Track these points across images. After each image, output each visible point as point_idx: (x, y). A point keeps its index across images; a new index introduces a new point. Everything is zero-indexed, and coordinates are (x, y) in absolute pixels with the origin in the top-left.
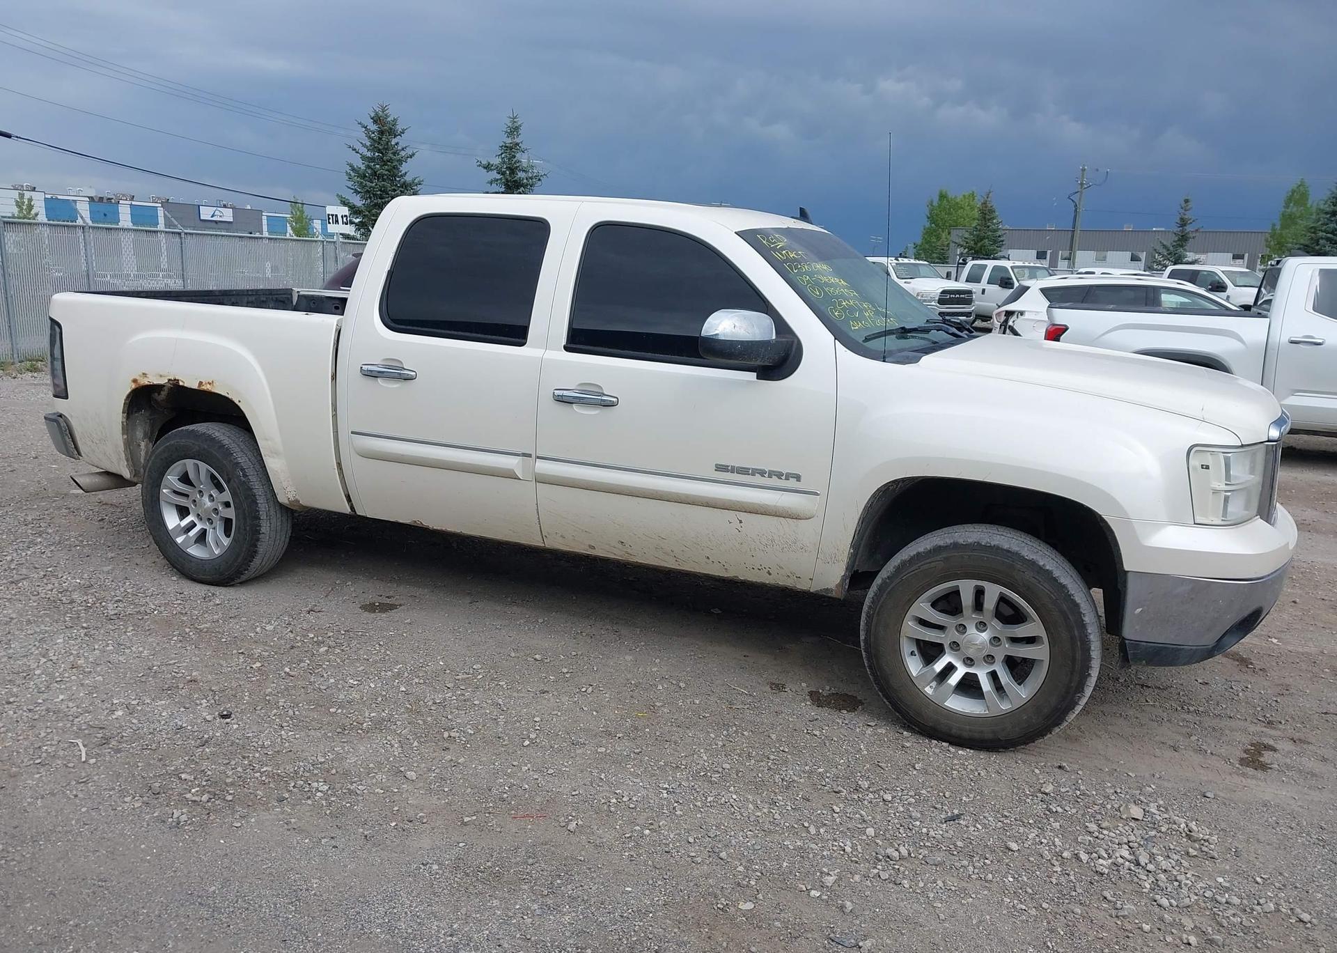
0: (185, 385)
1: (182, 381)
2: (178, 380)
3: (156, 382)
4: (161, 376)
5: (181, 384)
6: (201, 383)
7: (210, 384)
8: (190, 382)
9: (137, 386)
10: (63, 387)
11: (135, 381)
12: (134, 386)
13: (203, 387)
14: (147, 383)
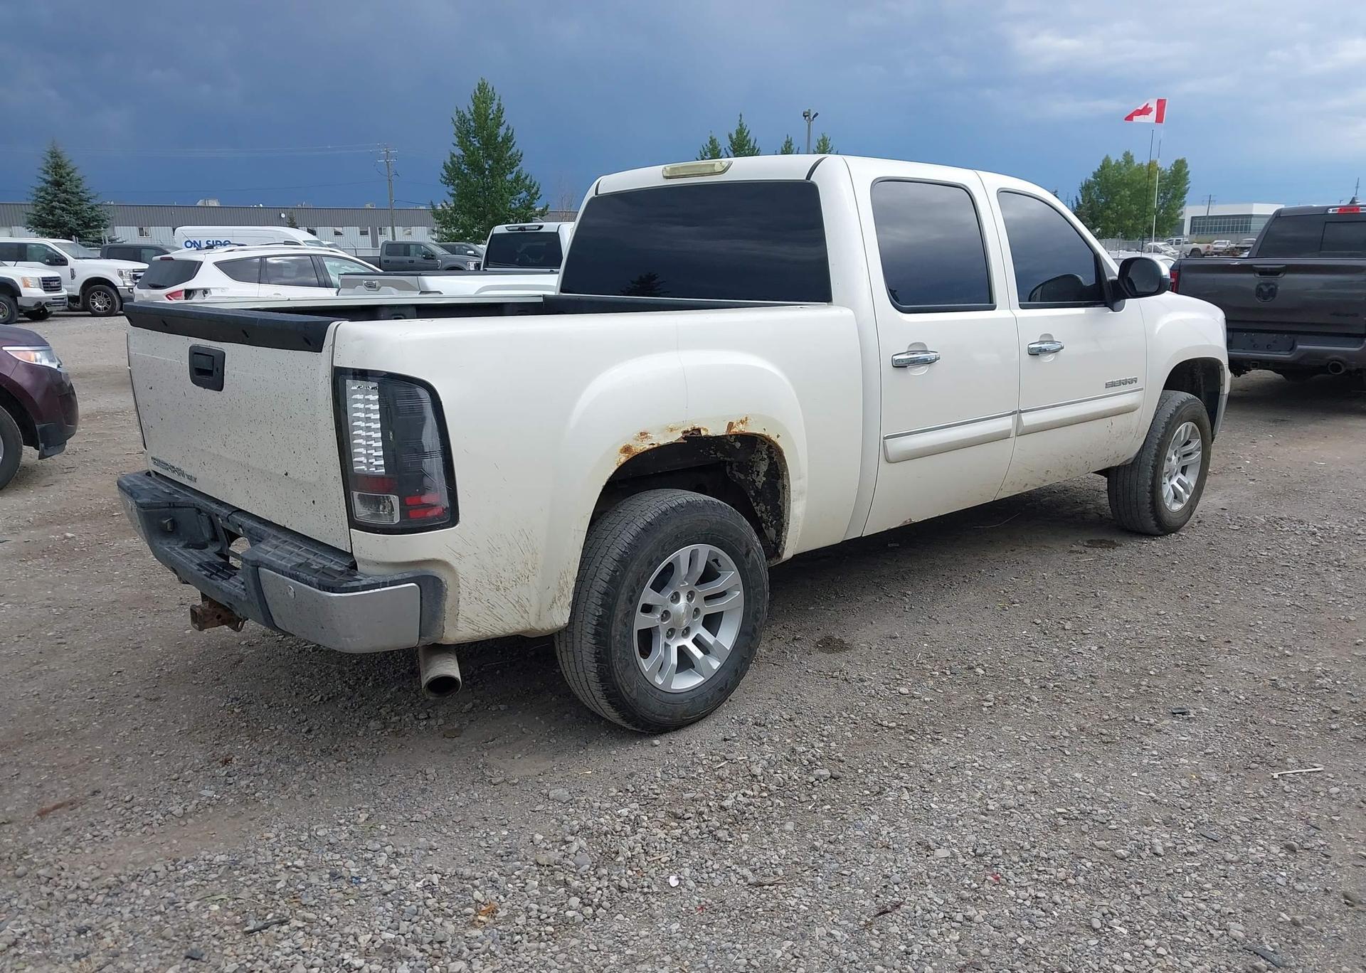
0: (710, 434)
1: (705, 429)
2: (699, 430)
3: (662, 443)
4: (672, 430)
5: (703, 433)
6: (731, 425)
7: (742, 422)
8: (715, 429)
9: (631, 456)
10: (446, 504)
11: (627, 449)
12: (623, 459)
13: (734, 430)
14: (648, 447)
